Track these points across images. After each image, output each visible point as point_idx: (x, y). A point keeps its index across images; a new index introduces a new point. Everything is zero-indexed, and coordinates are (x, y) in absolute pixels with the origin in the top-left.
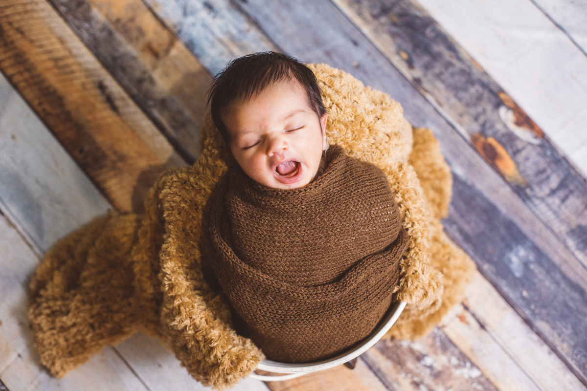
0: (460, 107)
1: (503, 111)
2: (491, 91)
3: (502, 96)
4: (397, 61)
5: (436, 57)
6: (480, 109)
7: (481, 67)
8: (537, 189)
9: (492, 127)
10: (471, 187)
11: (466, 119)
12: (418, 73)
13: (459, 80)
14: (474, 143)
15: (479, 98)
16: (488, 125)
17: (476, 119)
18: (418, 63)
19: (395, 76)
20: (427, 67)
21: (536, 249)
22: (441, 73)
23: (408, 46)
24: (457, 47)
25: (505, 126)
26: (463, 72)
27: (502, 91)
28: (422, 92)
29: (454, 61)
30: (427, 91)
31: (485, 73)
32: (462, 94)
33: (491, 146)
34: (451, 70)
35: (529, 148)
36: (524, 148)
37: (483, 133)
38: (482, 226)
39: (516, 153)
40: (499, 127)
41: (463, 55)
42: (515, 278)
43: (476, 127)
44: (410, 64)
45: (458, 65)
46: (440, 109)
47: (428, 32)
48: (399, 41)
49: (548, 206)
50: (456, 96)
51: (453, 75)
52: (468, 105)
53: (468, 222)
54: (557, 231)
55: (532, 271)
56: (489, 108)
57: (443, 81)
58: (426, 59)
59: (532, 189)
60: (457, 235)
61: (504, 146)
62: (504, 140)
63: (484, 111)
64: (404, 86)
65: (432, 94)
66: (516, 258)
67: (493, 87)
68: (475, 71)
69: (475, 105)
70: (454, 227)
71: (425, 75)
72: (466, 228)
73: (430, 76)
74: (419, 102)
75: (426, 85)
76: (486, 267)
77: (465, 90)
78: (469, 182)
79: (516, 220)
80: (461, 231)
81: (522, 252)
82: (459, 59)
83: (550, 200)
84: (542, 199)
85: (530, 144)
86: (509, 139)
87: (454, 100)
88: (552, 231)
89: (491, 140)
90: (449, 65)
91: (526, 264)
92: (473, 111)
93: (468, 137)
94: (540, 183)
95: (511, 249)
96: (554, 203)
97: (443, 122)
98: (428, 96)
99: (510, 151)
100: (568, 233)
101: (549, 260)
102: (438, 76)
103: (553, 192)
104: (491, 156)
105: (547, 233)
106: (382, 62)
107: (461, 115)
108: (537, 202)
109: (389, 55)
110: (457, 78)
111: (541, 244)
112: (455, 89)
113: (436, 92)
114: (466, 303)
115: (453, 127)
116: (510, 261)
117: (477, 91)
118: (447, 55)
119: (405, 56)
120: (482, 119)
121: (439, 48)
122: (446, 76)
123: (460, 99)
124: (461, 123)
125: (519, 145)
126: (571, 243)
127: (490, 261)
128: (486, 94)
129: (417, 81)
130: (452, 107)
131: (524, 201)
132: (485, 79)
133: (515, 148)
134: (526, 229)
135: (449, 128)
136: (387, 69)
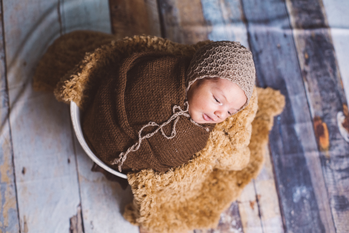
0: (319, 99)
1: (340, 114)
2: (340, 101)
3: (345, 107)
4: (301, 56)
5: (322, 66)
6: (329, 106)
7: (343, 85)
8: (333, 164)
9: (330, 118)
10: (299, 142)
11: (319, 107)
12: (308, 69)
13: (327, 85)
14: (315, 120)
15: (332, 100)
16: (328, 116)
17: (324, 109)
18: (311, 64)
19: (295, 63)
20: (314, 69)
21: (313, 194)
22: (320, 76)
23: (312, 53)
24: (337, 68)
25: (337, 122)
26: (332, 82)
27: (346, 104)
28: (304, 79)
29: (331, 74)
30: (307, 80)
31: (343, 90)
32: (324, 93)
33: (322, 128)
34: (326, 77)
35: (342, 141)
36: (339, 139)
37: (323, 118)
38: (292, 165)
39: (333, 139)
40: (333, 121)
41: (337, 74)
42: (292, 201)
43: (321, 114)
44: (307, 62)
45: (332, 77)
46: (308, 93)
47: (327, 52)
48: (308, 47)
49: (333, 176)
50: (320, 92)
51: (325, 80)
52: (323, 100)
53: (286, 159)
54: (330, 191)
55: (303, 203)
56: (334, 108)
57: (318, 81)
58: (317, 64)
59: (330, 162)
60: (276, 161)
61: (329, 132)
62: (331, 129)
63: (330, 108)
64: (297, 71)
65: (309, 84)
66: (300, 192)
67: (343, 99)
68: (339, 85)
69: (327, 102)
70: (277, 156)
71: (311, 72)
72: (283, 160)
73: (313, 74)
74: (299, 84)
75: (309, 78)
76: (281, 186)
77: (327, 92)
78: (299, 139)
79: (312, 173)
80: (279, 161)
81: (304, 191)
82: (334, 75)
83: (336, 174)
84: (332, 171)
85: (344, 139)
86: (334, 130)
87: (318, 93)
88: (327, 190)
89: (324, 125)
90: (327, 74)
91: (302, 198)
92: (325, 105)
93: (313, 116)
94: (336, 162)
95: (299, 185)
96: (337, 176)
97: (305, 101)
98: (306, 84)
99: (331, 136)
100: (335, 196)
101: (316, 203)
102: (318, 77)
103: (340, 171)
104: (319, 133)
105: (323, 189)
106: (293, 52)
107: (317, 103)
108: (329, 170)
109: (299, 51)
110: (327, 83)
111: (317, 193)
112: (322, 88)
113: (311, 84)
114: (259, 198)
115: (309, 107)
116: (295, 191)
117: (333, 96)
118: (329, 68)
119: (307, 56)
120: (327, 111)
121: (327, 63)
122: (322, 79)
123: (321, 95)
124: (314, 107)
125: (338, 136)
126: (333, 202)
127: (285, 185)
128: (337, 100)
129: (305, 73)
130: (315, 96)
131: (322, 165)
132: (341, 93)
133: (334, 136)
134: (314, 180)
135: (306, 106)
136: (293, 57)
